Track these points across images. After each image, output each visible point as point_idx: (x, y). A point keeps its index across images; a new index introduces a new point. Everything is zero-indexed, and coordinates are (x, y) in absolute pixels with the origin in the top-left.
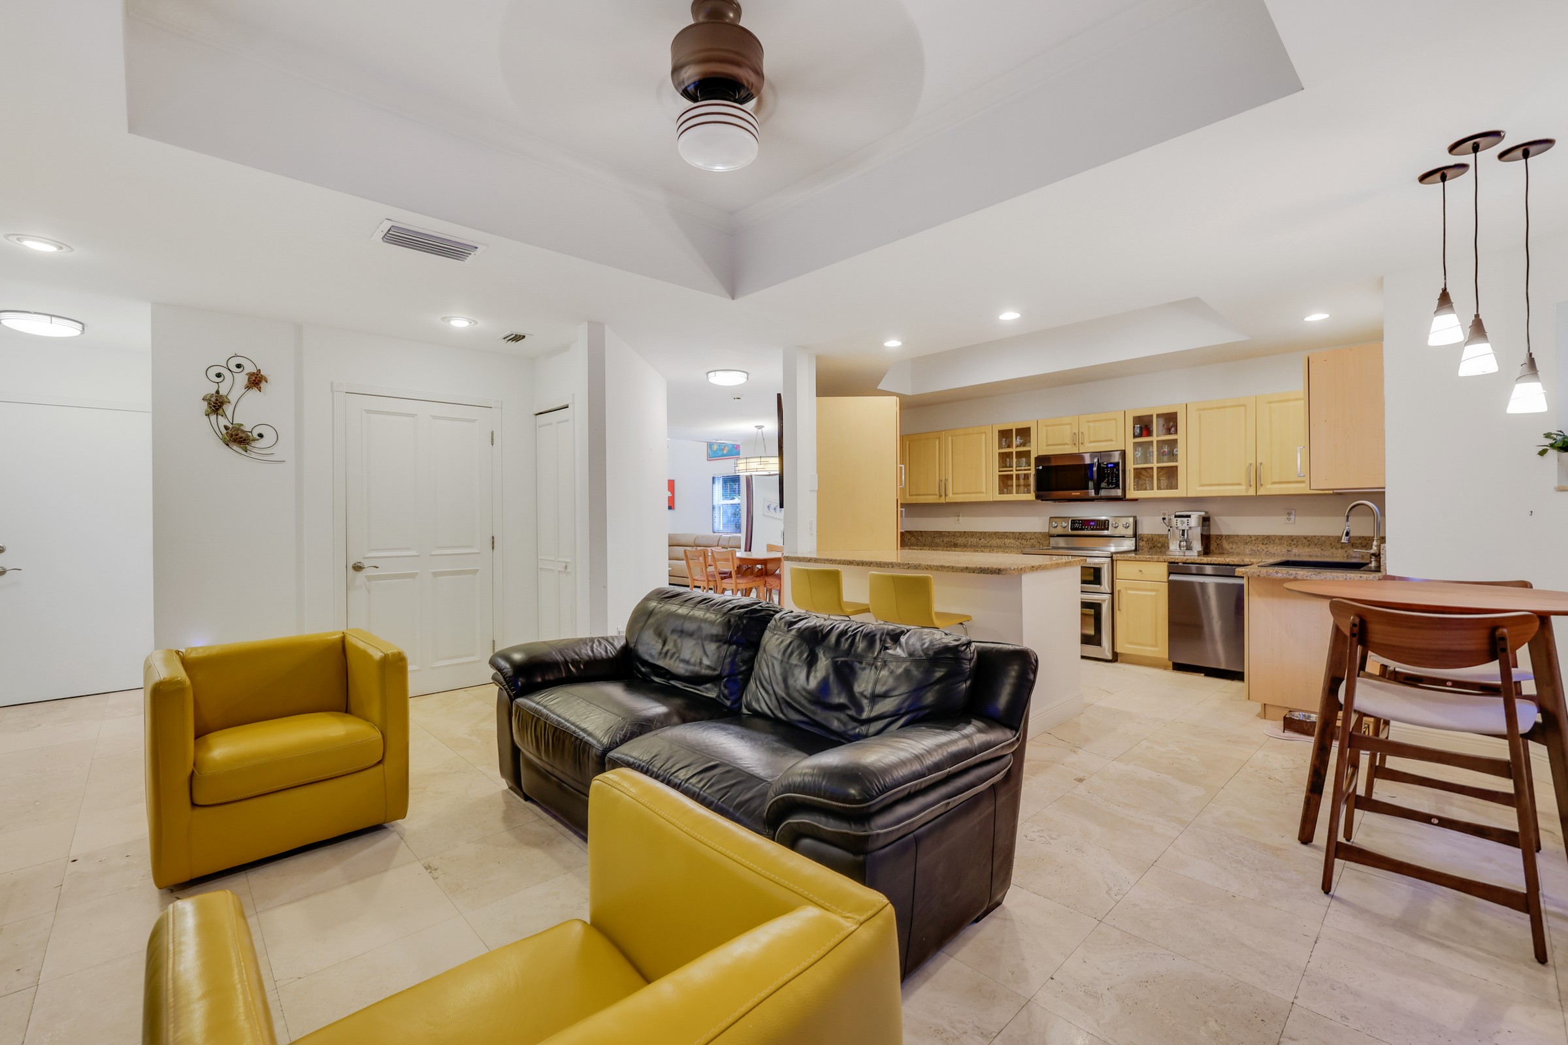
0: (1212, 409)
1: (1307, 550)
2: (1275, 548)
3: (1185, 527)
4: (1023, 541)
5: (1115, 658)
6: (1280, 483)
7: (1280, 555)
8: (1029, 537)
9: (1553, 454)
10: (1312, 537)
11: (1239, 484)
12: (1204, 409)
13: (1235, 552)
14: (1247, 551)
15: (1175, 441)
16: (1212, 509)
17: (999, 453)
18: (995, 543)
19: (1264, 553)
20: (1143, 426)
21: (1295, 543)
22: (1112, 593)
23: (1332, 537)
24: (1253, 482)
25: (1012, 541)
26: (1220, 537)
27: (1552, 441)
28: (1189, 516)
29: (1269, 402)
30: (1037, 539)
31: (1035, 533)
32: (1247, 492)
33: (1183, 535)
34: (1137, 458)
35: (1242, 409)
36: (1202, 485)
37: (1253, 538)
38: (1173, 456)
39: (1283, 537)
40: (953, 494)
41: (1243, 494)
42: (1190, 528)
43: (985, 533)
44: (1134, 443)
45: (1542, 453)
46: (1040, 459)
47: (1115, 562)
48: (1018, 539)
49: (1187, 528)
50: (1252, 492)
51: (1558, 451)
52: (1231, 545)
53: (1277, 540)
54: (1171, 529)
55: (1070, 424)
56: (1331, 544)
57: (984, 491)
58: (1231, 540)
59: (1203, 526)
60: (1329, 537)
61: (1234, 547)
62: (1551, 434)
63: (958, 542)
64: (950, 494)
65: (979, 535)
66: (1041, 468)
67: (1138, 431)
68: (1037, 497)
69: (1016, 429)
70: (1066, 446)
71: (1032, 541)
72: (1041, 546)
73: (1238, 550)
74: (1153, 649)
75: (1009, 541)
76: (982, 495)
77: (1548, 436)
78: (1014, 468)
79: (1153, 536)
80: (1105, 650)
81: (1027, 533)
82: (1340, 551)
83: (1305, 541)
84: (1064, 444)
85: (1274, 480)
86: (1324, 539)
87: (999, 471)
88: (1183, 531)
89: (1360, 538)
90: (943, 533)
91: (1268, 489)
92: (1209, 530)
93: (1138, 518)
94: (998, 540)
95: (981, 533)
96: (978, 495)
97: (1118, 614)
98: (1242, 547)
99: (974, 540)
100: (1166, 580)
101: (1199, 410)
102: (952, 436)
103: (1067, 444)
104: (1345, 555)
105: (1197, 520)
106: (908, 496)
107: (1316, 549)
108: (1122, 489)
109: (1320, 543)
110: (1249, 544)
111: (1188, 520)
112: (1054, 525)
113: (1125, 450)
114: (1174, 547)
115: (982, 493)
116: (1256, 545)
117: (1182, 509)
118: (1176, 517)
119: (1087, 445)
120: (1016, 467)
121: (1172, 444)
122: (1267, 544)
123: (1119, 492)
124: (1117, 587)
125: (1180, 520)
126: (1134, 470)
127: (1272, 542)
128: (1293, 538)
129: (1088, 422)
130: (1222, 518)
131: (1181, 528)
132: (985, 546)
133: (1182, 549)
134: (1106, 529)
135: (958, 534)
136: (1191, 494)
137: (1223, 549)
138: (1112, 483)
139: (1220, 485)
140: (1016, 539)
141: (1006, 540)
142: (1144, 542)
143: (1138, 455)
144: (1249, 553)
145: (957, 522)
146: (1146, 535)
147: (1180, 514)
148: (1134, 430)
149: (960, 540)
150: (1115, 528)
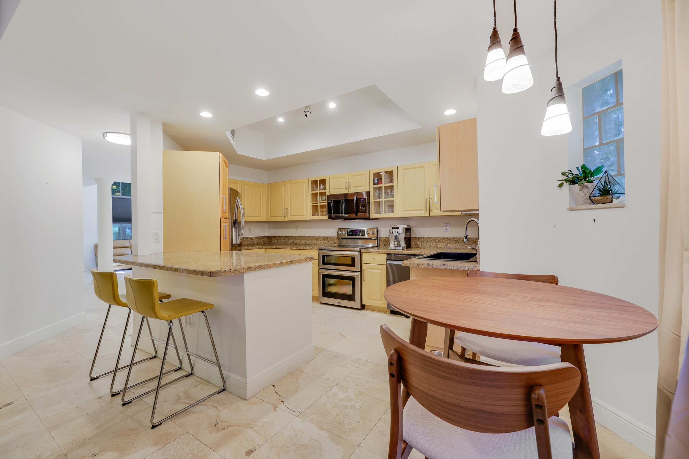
0: (409, 169)
1: (455, 245)
2: (441, 244)
3: (396, 234)
4: (327, 242)
5: (363, 307)
7: (442, 248)
8: (329, 239)
9: (566, 185)
10: (457, 238)
11: (422, 210)
12: (405, 169)
15: (392, 186)
16: (412, 224)
17: (312, 194)
18: (314, 242)
19: (435, 247)
20: (378, 178)
21: (449, 241)
22: (361, 272)
24: (428, 209)
25: (322, 241)
26: (416, 238)
27: (566, 177)
28: (398, 228)
30: (334, 240)
31: (332, 237)
32: (425, 214)
33: (396, 238)
34: (376, 196)
35: (423, 168)
36: (405, 211)
37: (431, 239)
38: (392, 195)
39: (444, 238)
40: (291, 216)
42: (399, 234)
43: (309, 237)
44: (374, 187)
45: (561, 186)
46: (329, 197)
47: (362, 254)
49: (398, 234)
50: (427, 215)
51: (570, 184)
53: (441, 240)
54: (390, 235)
55: (344, 177)
57: (305, 214)
58: (421, 240)
59: (406, 233)
61: (422, 244)
62: (565, 173)
64: (289, 216)
65: (307, 238)
66: (330, 201)
67: (376, 181)
68: (330, 217)
69: (319, 180)
70: (343, 190)
71: (331, 241)
72: (335, 244)
73: (424, 246)
74: (381, 302)
75: (320, 241)
76: (304, 216)
77: (563, 174)
78: (319, 202)
79: (386, 238)
80: (357, 304)
81: (328, 237)
83: (454, 240)
84: (341, 188)
87: (312, 203)
88: (396, 236)
90: (290, 238)
91: (436, 212)
92: (410, 235)
93: (379, 229)
95: (307, 237)
96: (302, 217)
97: (363, 282)
98: (426, 244)
99: (304, 241)
100: (386, 264)
101: (403, 169)
102: (290, 184)
103: (343, 188)
105: (402, 230)
106: (270, 217)
107: (458, 245)
108: (368, 213)
109: (460, 242)
110: (429, 242)
111: (398, 230)
112: (340, 233)
113: (369, 192)
114: (392, 244)
115: (304, 215)
116: (432, 243)
117: (395, 224)
118: (392, 228)
119: (352, 188)
120: (320, 201)
121: (392, 187)
122: (437, 242)
123: (366, 214)
124: (363, 268)
125: (395, 230)
126: (374, 202)
127: (439, 241)
128: (448, 239)
129: (353, 176)
130: (416, 228)
131: (395, 234)
132: (309, 245)
133: (395, 246)
134: (364, 235)
135: (297, 238)
136: (400, 216)
137: (417, 245)
138: (363, 209)
139: (413, 210)
140: (324, 241)
141: (319, 241)
142: (382, 242)
143: (376, 194)
144: (429, 247)
145: (297, 231)
146: (382, 238)
147: (395, 226)
148: (374, 180)
149: (298, 241)
150: (368, 234)
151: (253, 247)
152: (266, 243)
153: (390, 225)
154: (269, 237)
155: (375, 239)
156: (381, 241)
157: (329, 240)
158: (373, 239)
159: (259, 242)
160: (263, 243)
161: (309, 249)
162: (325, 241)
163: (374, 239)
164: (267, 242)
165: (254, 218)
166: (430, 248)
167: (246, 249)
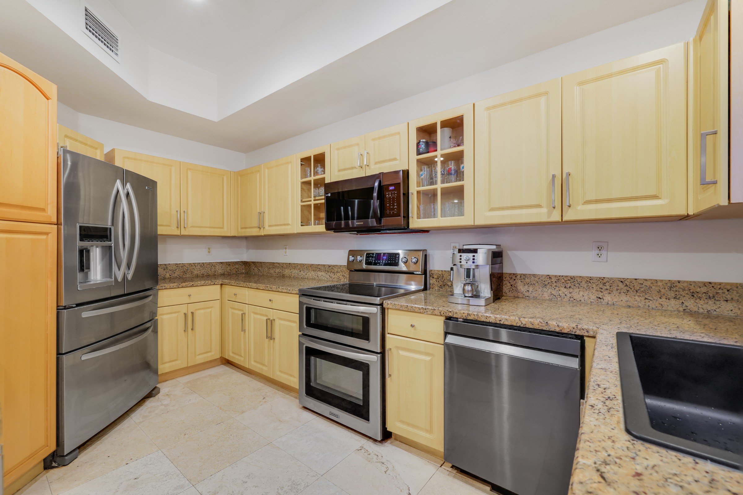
0: (504, 105)
1: (624, 298)
2: (581, 293)
3: (470, 265)
4: (332, 275)
5: (387, 435)
6: (597, 201)
7: (587, 304)
8: (336, 270)
10: (631, 281)
11: (539, 206)
12: (495, 107)
13: (532, 296)
14: (546, 295)
15: (461, 153)
17: (301, 182)
18: (311, 275)
19: (566, 299)
20: (427, 137)
21: (608, 287)
22: (383, 353)
23: (662, 281)
24: (557, 203)
25: (323, 273)
26: (514, 276)
28: (475, 251)
29: (581, 84)
30: (342, 272)
31: (341, 266)
32: (549, 217)
33: (468, 276)
34: (422, 179)
35: (545, 98)
36: (492, 209)
37: (554, 280)
38: (459, 175)
39: (591, 278)
40: (270, 226)
41: (544, 219)
42: (477, 266)
43: (304, 265)
44: (417, 160)
46: (329, 187)
47: (386, 311)
48: (328, 272)
49: (473, 267)
50: (556, 217)
52: (527, 286)
53: (584, 282)
54: (454, 267)
55: (358, 144)
56: (659, 291)
57: (290, 223)
58: (527, 280)
59: (493, 264)
60: (656, 281)
61: (531, 289)
63: (285, 273)
64: (267, 227)
65: (299, 266)
66: (329, 195)
67: (423, 146)
68: (328, 228)
69: (314, 156)
70: (355, 170)
71: (339, 274)
72: (345, 281)
73: (534, 294)
74: (428, 433)
75: (321, 273)
76: (289, 227)
78: (313, 199)
79: (444, 273)
81: (334, 266)
82: (673, 302)
83: (621, 285)
85: (588, 198)
86: (648, 284)
87: (302, 202)
88: (468, 270)
89: (705, 284)
90: (275, 265)
91: (579, 212)
92: (502, 267)
93: (429, 252)
94: (313, 273)
95: (300, 264)
96: (286, 227)
97: (388, 380)
98: (540, 290)
99: (295, 272)
100: (442, 343)
101: (487, 109)
102: (268, 168)
104: (681, 309)
105: (486, 255)
106: (239, 230)
107: (636, 297)
108: (404, 217)
109: (642, 289)
110: (548, 286)
111: (474, 256)
112: (351, 258)
113: (408, 170)
114: (458, 290)
115: (288, 224)
116: (557, 289)
117: (467, 241)
118: (460, 251)
119: (372, 166)
120: (314, 197)
121: (458, 158)
122: (570, 287)
123: (401, 220)
124: (388, 346)
125: (465, 256)
126: (418, 192)
127: (577, 285)
128: (605, 281)
129: (374, 140)
130: (516, 253)
131: (466, 266)
132: (304, 278)
133: (467, 295)
134: (396, 264)
135: (285, 266)
136: (480, 222)
137: (517, 290)
138: (393, 209)
139: (512, 208)
140: (327, 273)
141: (319, 273)
142: (434, 280)
143: (422, 175)
144: (548, 298)
145: (285, 254)
146: (436, 272)
147: (465, 247)
148: (418, 144)
149: (287, 271)
150: (405, 263)
151: (193, 283)
152: (242, 273)
153: (453, 245)
154: (247, 262)
155: (420, 273)
156: (433, 277)
157: (336, 272)
158: (415, 273)
159: (227, 270)
160: (234, 272)
161: (285, 291)
162: (329, 274)
163: (418, 273)
164: (244, 271)
165: (208, 229)
166: (550, 300)
167: (175, 287)
